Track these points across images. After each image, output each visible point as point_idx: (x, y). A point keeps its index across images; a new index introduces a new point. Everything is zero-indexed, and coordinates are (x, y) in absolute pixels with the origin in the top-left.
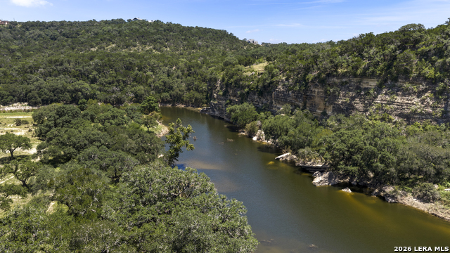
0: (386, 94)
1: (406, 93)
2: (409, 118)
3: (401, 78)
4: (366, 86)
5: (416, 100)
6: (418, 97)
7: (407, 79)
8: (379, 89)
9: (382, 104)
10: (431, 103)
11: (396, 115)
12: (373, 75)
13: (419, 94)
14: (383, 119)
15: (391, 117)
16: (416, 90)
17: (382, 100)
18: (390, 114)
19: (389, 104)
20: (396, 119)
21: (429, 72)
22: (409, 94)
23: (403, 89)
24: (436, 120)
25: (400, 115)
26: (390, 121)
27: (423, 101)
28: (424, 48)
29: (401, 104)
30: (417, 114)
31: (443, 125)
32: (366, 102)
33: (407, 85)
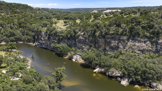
0: (131, 42)
1: (139, 41)
2: (143, 51)
3: (136, 36)
4: (123, 39)
5: (144, 45)
6: (145, 43)
7: (139, 36)
8: (128, 40)
9: (131, 46)
10: (150, 46)
11: (137, 50)
12: (125, 35)
13: (145, 42)
14: (132, 52)
15: (136, 51)
16: (143, 41)
17: (130, 44)
18: (135, 50)
19: (134, 46)
20: (138, 52)
21: (148, 34)
22: (141, 42)
23: (138, 40)
24: (153, 52)
25: (139, 50)
26: (135, 52)
27: (147, 45)
28: (143, 25)
29: (139, 46)
30: (146, 50)
31: (157, 54)
32: (124, 45)
33: (139, 39)
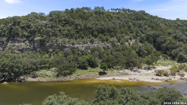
0: (11, 43)
1: (19, 42)
2: (22, 51)
3: (16, 36)
4: (2, 40)
5: (23, 44)
6: (24, 43)
7: (18, 36)
8: (8, 41)
9: (10, 47)
10: (29, 44)
11: (17, 50)
12: (4, 36)
13: (24, 42)
14: (12, 53)
15: (15, 51)
16: (22, 40)
17: (10, 45)
18: (14, 50)
19: (13, 47)
20: (17, 52)
21: (26, 34)
22: (20, 42)
23: (17, 40)
24: (31, 50)
25: (18, 50)
26: (15, 53)
27: (26, 44)
28: (22, 25)
29: (18, 46)
30: (25, 49)
31: (34, 51)
32: (3, 47)
33: (19, 39)
